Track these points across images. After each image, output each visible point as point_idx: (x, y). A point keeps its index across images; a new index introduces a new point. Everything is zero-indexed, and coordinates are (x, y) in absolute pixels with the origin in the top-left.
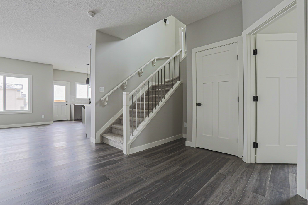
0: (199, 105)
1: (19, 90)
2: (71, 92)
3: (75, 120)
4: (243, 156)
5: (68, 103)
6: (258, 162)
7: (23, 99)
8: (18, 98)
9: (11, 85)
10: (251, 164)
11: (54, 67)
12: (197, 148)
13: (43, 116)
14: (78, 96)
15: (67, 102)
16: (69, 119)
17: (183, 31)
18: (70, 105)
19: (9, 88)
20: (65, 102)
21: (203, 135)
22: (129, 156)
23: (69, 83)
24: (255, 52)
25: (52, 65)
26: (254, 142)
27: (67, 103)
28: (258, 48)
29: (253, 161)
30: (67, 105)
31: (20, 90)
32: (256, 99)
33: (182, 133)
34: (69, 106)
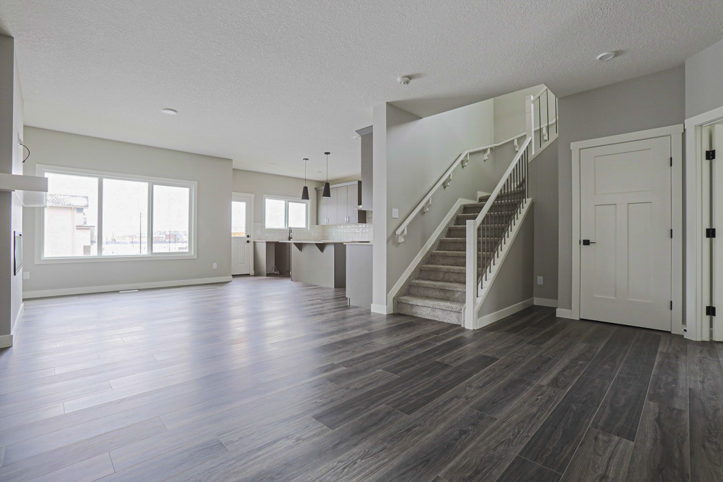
0: (587, 243)
1: (80, 210)
2: (256, 215)
3: (268, 275)
4: (685, 330)
5: (250, 239)
6: (716, 338)
7: (89, 229)
8: (79, 228)
9: (62, 197)
10: (703, 342)
11: (235, 165)
12: (582, 320)
13: (215, 266)
14: (269, 224)
15: (248, 236)
16: (252, 273)
17: (534, 102)
18: (254, 242)
19: (60, 205)
20: (244, 235)
21: (595, 296)
22: (478, 331)
23: (253, 196)
24: (711, 155)
25: (231, 160)
26: (708, 305)
27: (248, 239)
28: (716, 147)
29: (706, 338)
30: (248, 242)
31: (82, 209)
32: (711, 233)
33: (533, 296)
34: (251, 244)
